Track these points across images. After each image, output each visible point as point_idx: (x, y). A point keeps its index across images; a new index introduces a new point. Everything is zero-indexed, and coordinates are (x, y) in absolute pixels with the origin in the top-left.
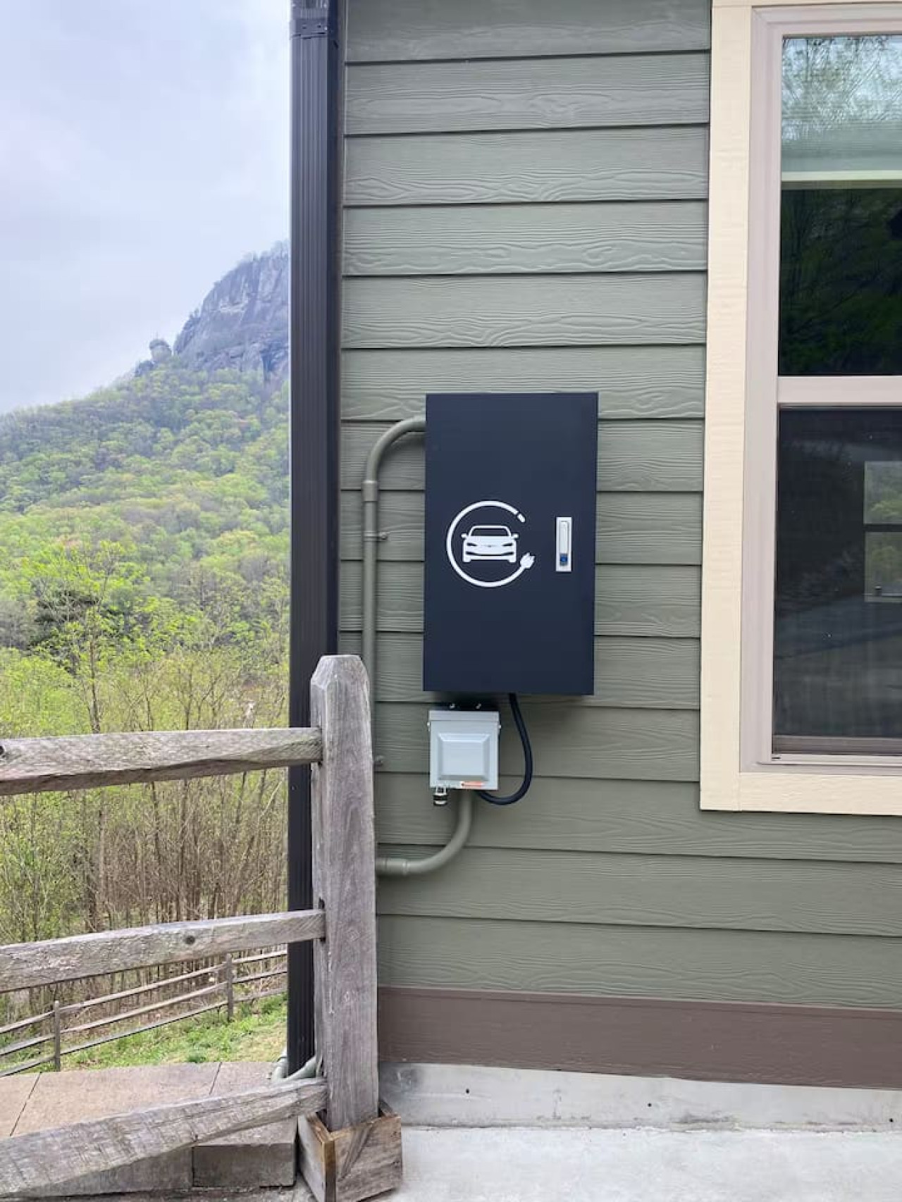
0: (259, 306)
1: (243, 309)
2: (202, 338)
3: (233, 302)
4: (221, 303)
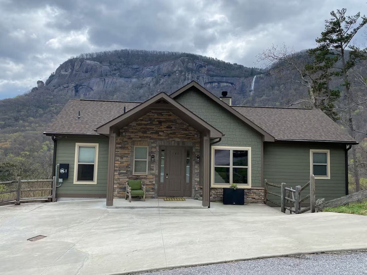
0: (74, 72)
1: (69, 73)
2: (55, 81)
3: (66, 71)
4: (62, 71)
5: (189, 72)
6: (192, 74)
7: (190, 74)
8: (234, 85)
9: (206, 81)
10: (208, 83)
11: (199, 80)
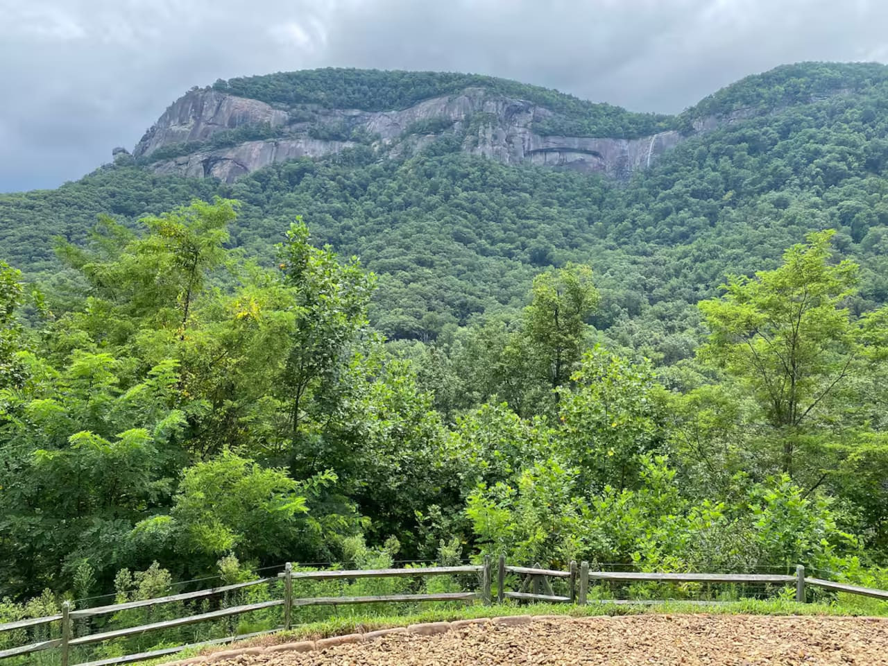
0: (202, 126)
1: (189, 128)
3: (182, 123)
4: (172, 123)
5: (486, 125)
6: (493, 128)
7: (490, 128)
8: (601, 157)
9: (529, 147)
10: (535, 152)
11: (511, 145)
